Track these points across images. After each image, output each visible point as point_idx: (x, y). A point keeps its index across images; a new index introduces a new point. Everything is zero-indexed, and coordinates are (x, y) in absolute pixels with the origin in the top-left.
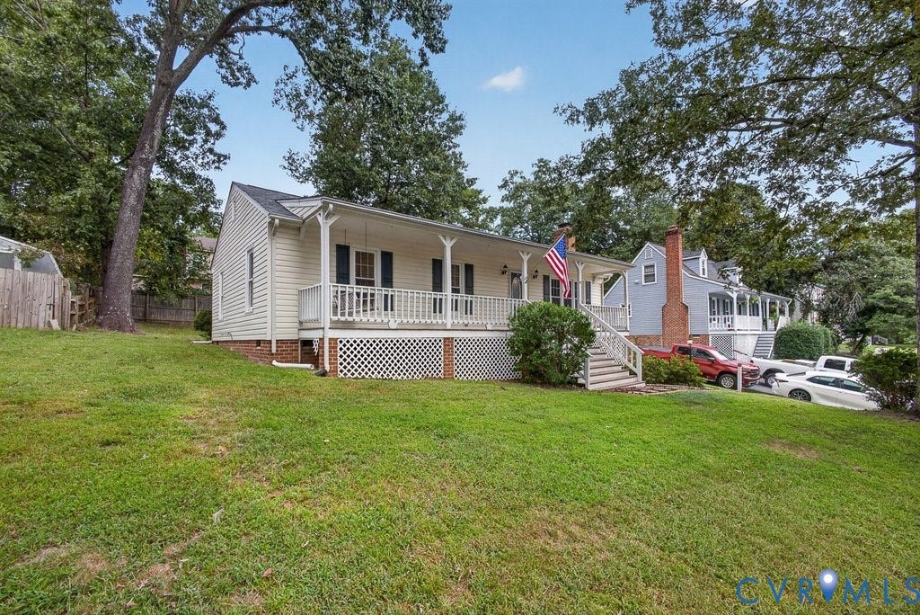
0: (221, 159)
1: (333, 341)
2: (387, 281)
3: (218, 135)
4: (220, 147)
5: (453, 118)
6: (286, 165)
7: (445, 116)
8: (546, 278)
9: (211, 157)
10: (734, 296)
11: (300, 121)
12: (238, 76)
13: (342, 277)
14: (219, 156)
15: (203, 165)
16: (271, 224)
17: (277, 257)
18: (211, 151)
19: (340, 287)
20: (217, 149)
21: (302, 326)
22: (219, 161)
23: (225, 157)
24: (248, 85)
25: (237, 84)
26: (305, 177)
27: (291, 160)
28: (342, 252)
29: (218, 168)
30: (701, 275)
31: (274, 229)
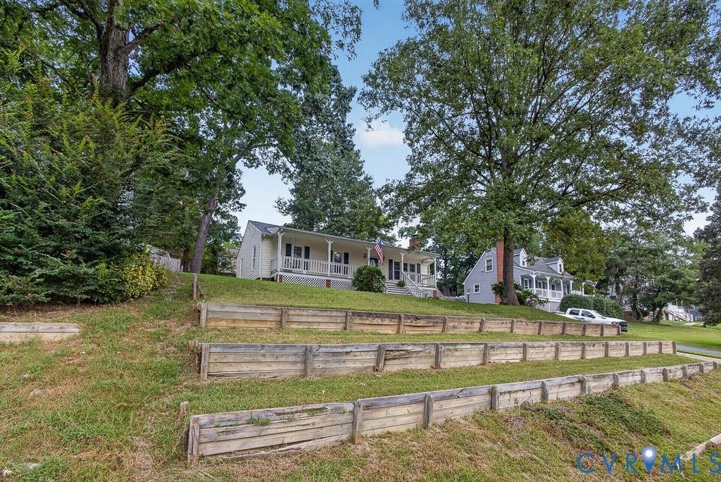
0: (242, 206)
1: (281, 276)
2: (307, 256)
3: (242, 195)
4: (242, 201)
5: (366, 179)
6: (277, 206)
7: (362, 178)
8: (391, 261)
9: (237, 205)
10: (534, 276)
11: (285, 180)
12: (253, 162)
13: (288, 254)
14: (241, 205)
15: (233, 210)
16: (262, 236)
17: (264, 247)
18: (237, 202)
19: (287, 258)
20: (241, 202)
21: (272, 273)
22: (241, 207)
23: (244, 205)
24: (257, 166)
25: (251, 167)
26: (286, 212)
27: (279, 202)
28: (288, 247)
29: (241, 211)
30: (521, 265)
31: (263, 238)
